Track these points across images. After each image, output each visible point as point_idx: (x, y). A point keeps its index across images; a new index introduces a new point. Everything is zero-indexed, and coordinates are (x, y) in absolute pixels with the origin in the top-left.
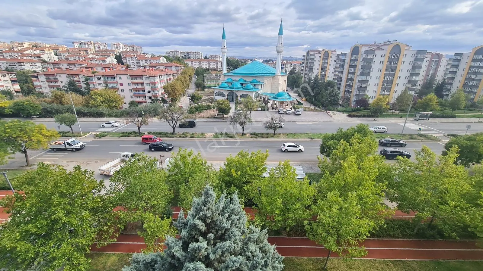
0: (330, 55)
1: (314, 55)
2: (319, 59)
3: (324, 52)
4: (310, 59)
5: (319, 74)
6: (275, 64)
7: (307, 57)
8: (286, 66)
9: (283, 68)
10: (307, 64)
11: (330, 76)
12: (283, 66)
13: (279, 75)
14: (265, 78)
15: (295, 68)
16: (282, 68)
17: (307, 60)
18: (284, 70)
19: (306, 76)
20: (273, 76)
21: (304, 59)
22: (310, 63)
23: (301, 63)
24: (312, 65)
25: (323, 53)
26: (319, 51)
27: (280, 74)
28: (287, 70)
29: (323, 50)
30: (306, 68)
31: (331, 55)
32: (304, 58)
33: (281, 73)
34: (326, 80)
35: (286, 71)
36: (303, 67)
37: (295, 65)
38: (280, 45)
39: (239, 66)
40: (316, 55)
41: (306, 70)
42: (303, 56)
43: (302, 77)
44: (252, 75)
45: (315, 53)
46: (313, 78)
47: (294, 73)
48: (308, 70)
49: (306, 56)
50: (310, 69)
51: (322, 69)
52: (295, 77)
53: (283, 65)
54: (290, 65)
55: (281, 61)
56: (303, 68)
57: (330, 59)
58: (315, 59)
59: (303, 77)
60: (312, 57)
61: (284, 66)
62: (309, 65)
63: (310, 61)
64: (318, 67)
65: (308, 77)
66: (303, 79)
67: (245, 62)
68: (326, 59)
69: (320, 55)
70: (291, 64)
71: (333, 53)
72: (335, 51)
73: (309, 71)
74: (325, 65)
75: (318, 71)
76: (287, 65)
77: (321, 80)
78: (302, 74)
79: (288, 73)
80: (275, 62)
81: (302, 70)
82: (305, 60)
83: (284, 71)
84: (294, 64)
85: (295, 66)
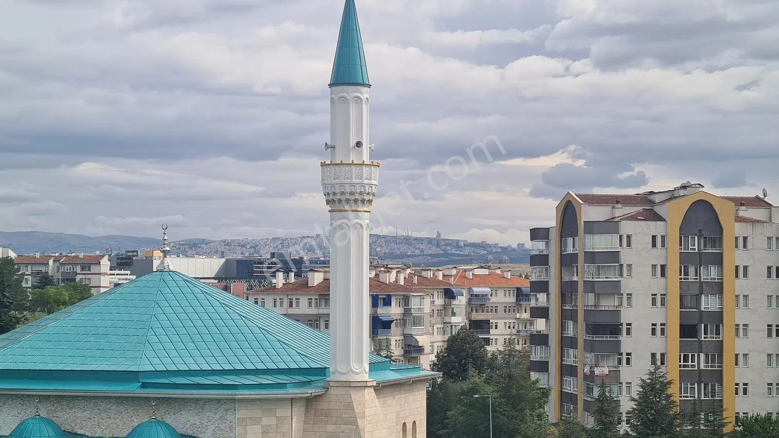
0: (733, 230)
1: (610, 226)
2: (658, 256)
3: (683, 205)
4: (591, 257)
5: (672, 371)
6: (323, 293)
7: (562, 244)
8: (407, 312)
9: (387, 325)
10: (568, 291)
11: (757, 388)
12: (381, 311)
13: (363, 386)
14: (241, 413)
15: (483, 326)
16: (379, 325)
17: (568, 261)
18: (395, 338)
19: (572, 386)
20: (309, 391)
21: (540, 260)
22: (590, 287)
23: (526, 286)
24: (607, 304)
25: (675, 214)
26: (646, 199)
27: (366, 377)
28: (422, 340)
29: (672, 196)
30: (563, 327)
31: (740, 229)
32: (540, 246)
33: (373, 366)
34: (729, 416)
35: (412, 350)
36: (541, 312)
37: (477, 302)
38: (353, 158)
39: (21, 308)
40: (627, 227)
41: (567, 343)
42: (537, 234)
43: (545, 393)
44: (133, 389)
45: (621, 211)
46: (626, 405)
47: (480, 362)
48: (582, 336)
49: (554, 236)
50: (594, 329)
51: (688, 330)
52: (490, 392)
53: (387, 302)
54: (439, 301)
55: (367, 274)
56: (540, 325)
57: (734, 257)
58: (626, 256)
59: (554, 397)
60: (601, 243)
61: (395, 310)
62: (585, 301)
63: (584, 273)
64: (657, 315)
65: (589, 390)
66: (551, 410)
67: (69, 279)
68: (702, 260)
69: (656, 228)
70: (449, 294)
71: (745, 212)
72: (758, 202)
73: (590, 347)
74: (708, 303)
75: (657, 344)
76: (414, 303)
77: (693, 418)
78: (543, 367)
79: (427, 360)
80: (317, 279)
81: (540, 339)
82: (554, 261)
83: (397, 351)
84: (473, 297)
85: (482, 307)
